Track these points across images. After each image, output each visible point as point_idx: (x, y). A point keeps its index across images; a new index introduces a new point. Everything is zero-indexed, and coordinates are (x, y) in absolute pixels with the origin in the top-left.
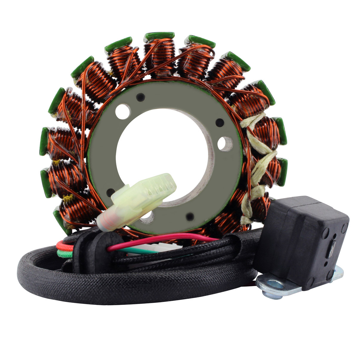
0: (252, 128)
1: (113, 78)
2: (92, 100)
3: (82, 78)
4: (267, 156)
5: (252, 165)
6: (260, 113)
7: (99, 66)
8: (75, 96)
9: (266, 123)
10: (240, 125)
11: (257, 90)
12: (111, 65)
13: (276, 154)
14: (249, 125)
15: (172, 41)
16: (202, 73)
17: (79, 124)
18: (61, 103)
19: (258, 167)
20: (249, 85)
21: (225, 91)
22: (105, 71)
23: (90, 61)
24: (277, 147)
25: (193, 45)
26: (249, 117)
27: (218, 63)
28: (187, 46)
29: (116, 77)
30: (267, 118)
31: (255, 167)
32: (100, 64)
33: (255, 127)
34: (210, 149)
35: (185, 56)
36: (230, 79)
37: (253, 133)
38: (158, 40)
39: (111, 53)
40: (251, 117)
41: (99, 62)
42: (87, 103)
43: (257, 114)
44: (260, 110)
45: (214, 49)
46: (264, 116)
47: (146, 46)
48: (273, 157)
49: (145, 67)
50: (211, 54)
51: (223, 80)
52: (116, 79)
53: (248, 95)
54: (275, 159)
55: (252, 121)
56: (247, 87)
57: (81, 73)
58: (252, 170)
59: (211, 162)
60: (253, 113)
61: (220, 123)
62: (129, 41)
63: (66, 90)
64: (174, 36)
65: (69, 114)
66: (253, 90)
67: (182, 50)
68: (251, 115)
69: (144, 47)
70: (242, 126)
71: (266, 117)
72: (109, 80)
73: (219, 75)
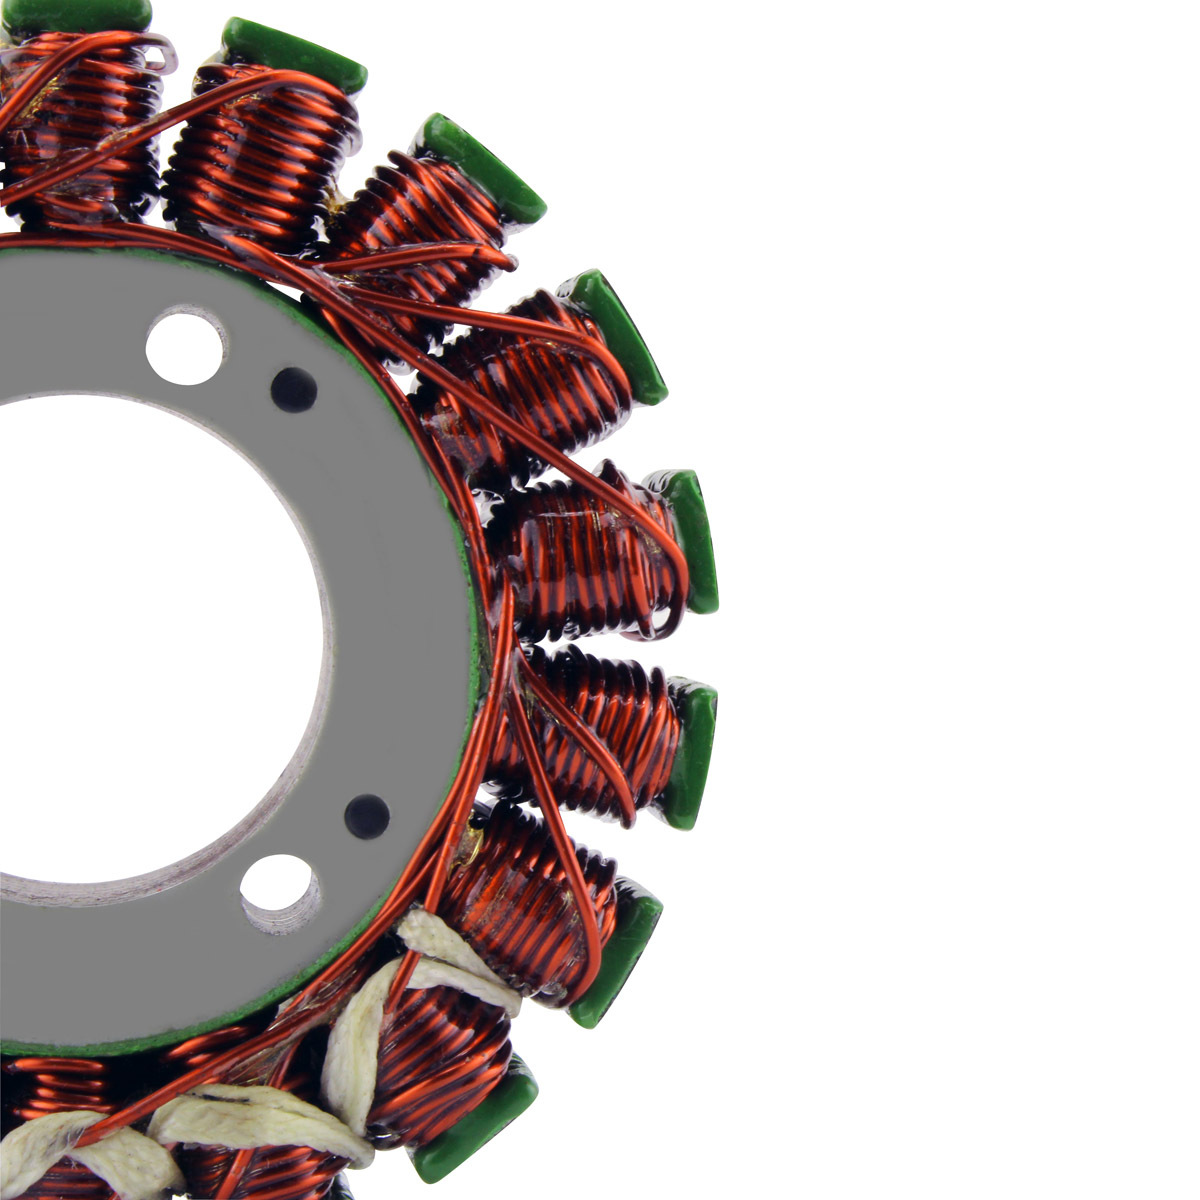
0: (423, 977)
1: (319, 226)
2: (166, 175)
3: (239, 75)
4: (326, 1116)
5: (244, 1067)
6: (508, 980)
7: (342, 124)
8: (141, 89)
9: (476, 1035)
10: (406, 912)
11: (606, 907)
12: (370, 183)
13: (356, 1164)
14: (426, 957)
15: (626, 406)
16: (553, 615)
17: (21, 170)
18: (76, 35)
19: (251, 1099)
20: (611, 866)
21: (525, 760)
22: (330, 168)
23: (343, 76)
24: (393, 1145)
25: (655, 509)
26: (466, 937)
27: (637, 670)
28: (638, 487)
29: (328, 234)
30: (506, 1027)
31: (246, 1085)
32: (351, 128)
33: (431, 992)
34: (226, 844)
35: (588, 494)
36: (589, 756)
37: (399, 997)
38: (595, 337)
39: (429, 156)
40: (466, 948)
41: (362, 124)
42: (140, 155)
43: (496, 972)
44: (521, 975)
45: (688, 617)
46: (509, 1010)
47: (542, 297)
48: (336, 1150)
49: (447, 347)
50: (659, 618)
51: (570, 727)
52: (323, 238)
53: (562, 876)
54: (332, 1163)
55: (448, 960)
56: (596, 860)
57: (261, 64)
58: (224, 1080)
59: (167, 878)
60: (493, 945)
61: (367, 817)
62: (521, 208)
63: (154, 29)
64: (653, 402)
65: (45, 99)
66: (598, 891)
67: (609, 470)
68: (479, 939)
69: (530, 294)
70: (404, 924)
71: (502, 1018)
72: (299, 201)
73: (584, 694)
